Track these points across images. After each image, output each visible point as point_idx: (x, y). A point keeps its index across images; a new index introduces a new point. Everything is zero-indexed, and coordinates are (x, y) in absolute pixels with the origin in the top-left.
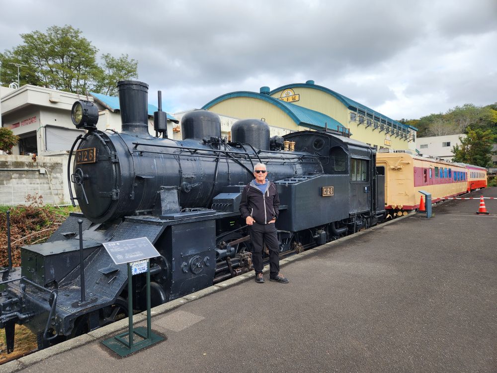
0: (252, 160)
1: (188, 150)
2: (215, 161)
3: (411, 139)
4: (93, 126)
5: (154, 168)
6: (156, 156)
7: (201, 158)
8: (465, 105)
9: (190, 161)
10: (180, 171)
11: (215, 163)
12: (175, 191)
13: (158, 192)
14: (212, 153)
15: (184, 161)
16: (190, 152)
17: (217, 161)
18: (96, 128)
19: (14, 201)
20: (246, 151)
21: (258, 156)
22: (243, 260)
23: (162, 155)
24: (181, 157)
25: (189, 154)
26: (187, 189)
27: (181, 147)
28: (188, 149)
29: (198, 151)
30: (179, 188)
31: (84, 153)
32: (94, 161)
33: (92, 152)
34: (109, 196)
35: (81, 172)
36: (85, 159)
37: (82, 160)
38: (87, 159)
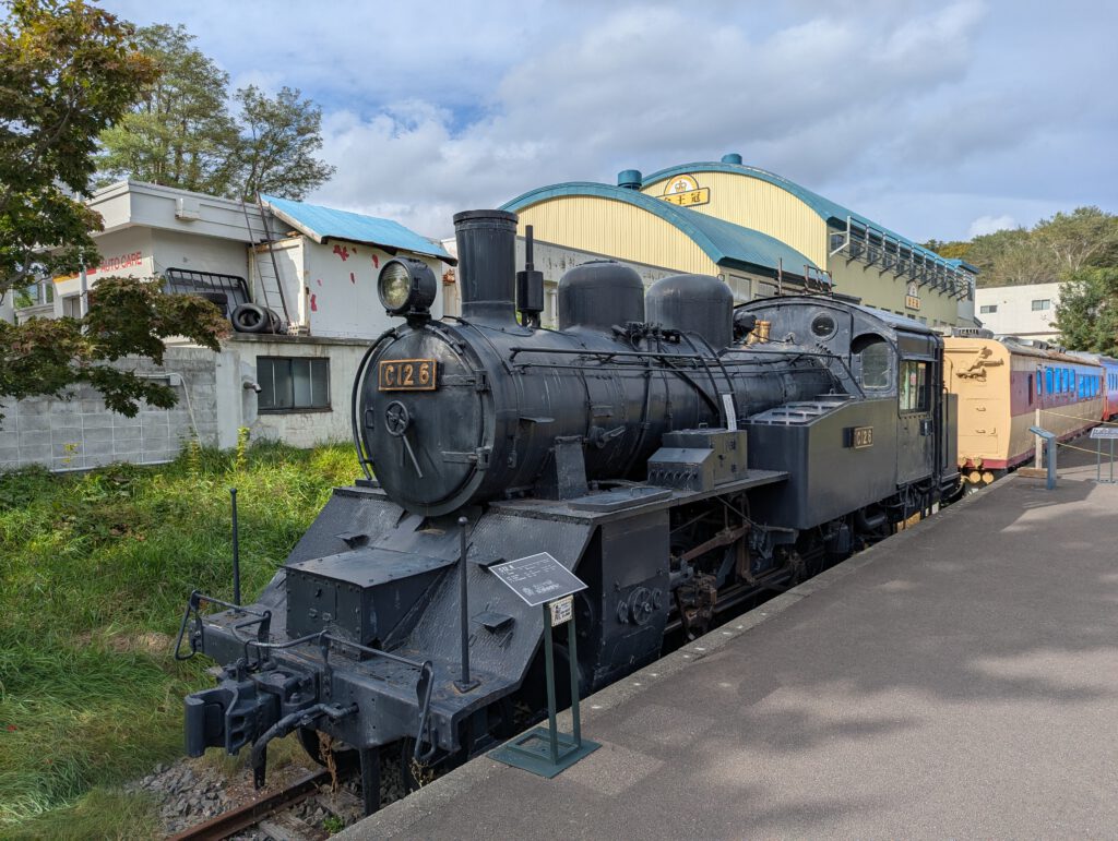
0: (711, 369)
1: (594, 356)
2: (642, 376)
3: (964, 293)
4: (424, 309)
5: (546, 398)
6: (548, 372)
7: (620, 373)
8: (1077, 211)
9: (602, 380)
10: (588, 405)
11: (642, 381)
12: (579, 446)
13: (551, 450)
14: (635, 359)
15: (591, 380)
16: (599, 359)
17: (647, 376)
18: (430, 316)
19: (116, 450)
20: (695, 351)
21: (718, 361)
22: (701, 592)
23: (556, 371)
24: (587, 372)
25: (597, 362)
26: (601, 441)
27: (583, 350)
28: (596, 354)
29: (615, 358)
30: (585, 439)
31: (403, 368)
32: (433, 387)
33: (427, 367)
34: (467, 461)
35: (402, 409)
36: (407, 382)
37: (399, 382)
38: (411, 382)
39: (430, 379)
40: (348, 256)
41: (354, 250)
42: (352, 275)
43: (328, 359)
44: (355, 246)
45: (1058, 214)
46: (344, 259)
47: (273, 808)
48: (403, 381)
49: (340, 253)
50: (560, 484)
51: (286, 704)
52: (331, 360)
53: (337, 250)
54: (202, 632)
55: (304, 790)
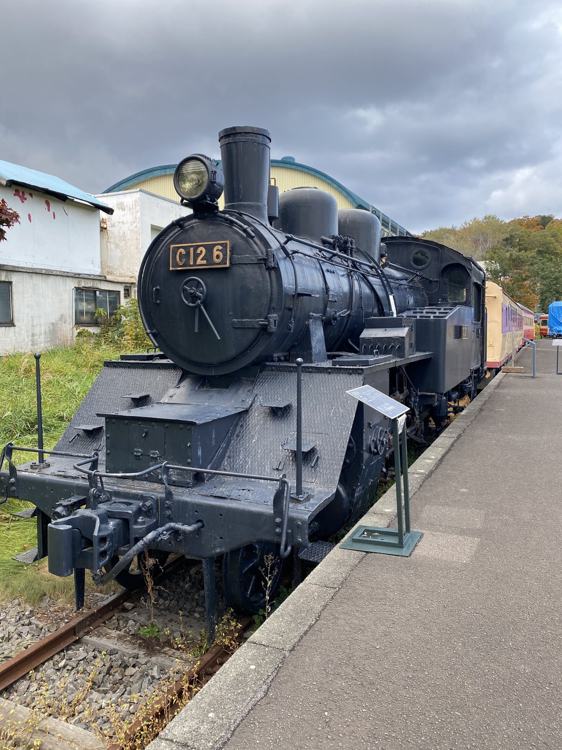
2: (348, 275)
9: (330, 273)
11: (348, 278)
12: (321, 323)
14: (343, 261)
17: (352, 275)
28: (326, 251)
30: (324, 318)
31: (195, 251)
32: (228, 265)
33: (220, 248)
34: (257, 326)
35: (199, 282)
36: (199, 261)
37: (192, 263)
38: (205, 262)
39: (225, 258)
40: (26, 199)
41: (31, 195)
42: (29, 215)
43: (11, 283)
44: (32, 192)
45: (475, 219)
46: (23, 202)
47: (89, 625)
48: (195, 260)
49: (19, 196)
50: (313, 350)
51: (135, 527)
52: (14, 284)
53: (17, 193)
54: (16, 479)
55: (111, 608)
